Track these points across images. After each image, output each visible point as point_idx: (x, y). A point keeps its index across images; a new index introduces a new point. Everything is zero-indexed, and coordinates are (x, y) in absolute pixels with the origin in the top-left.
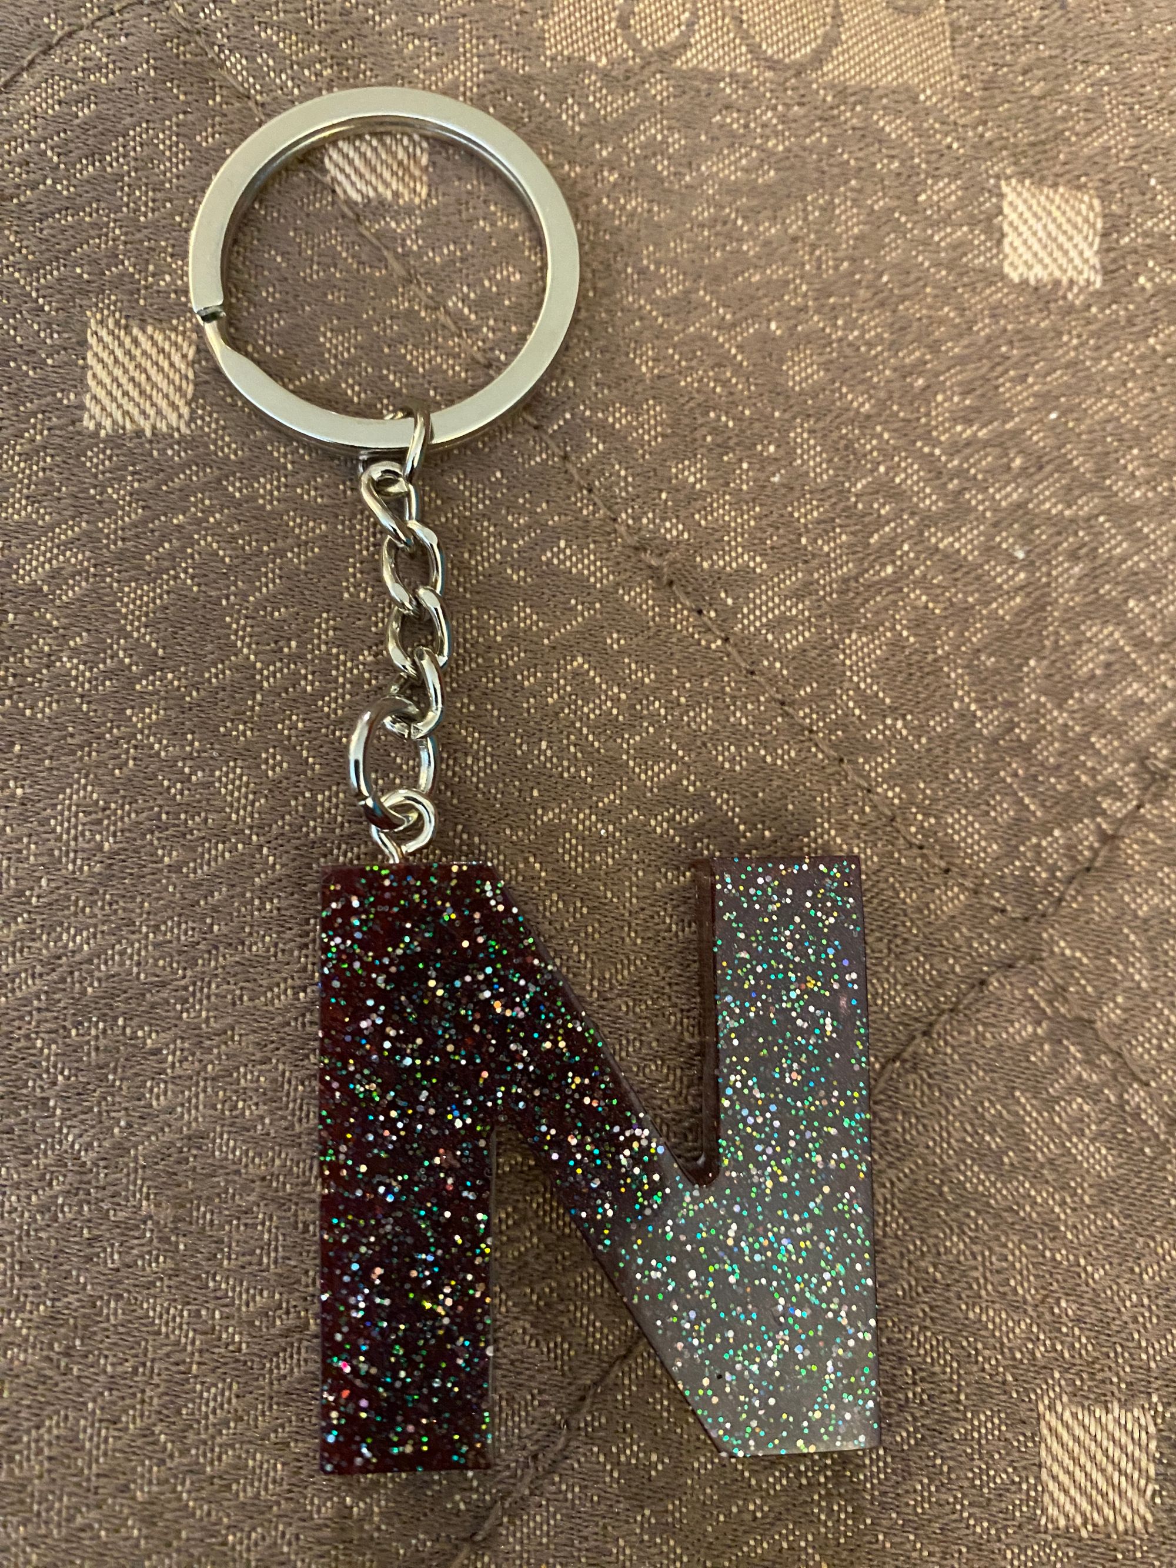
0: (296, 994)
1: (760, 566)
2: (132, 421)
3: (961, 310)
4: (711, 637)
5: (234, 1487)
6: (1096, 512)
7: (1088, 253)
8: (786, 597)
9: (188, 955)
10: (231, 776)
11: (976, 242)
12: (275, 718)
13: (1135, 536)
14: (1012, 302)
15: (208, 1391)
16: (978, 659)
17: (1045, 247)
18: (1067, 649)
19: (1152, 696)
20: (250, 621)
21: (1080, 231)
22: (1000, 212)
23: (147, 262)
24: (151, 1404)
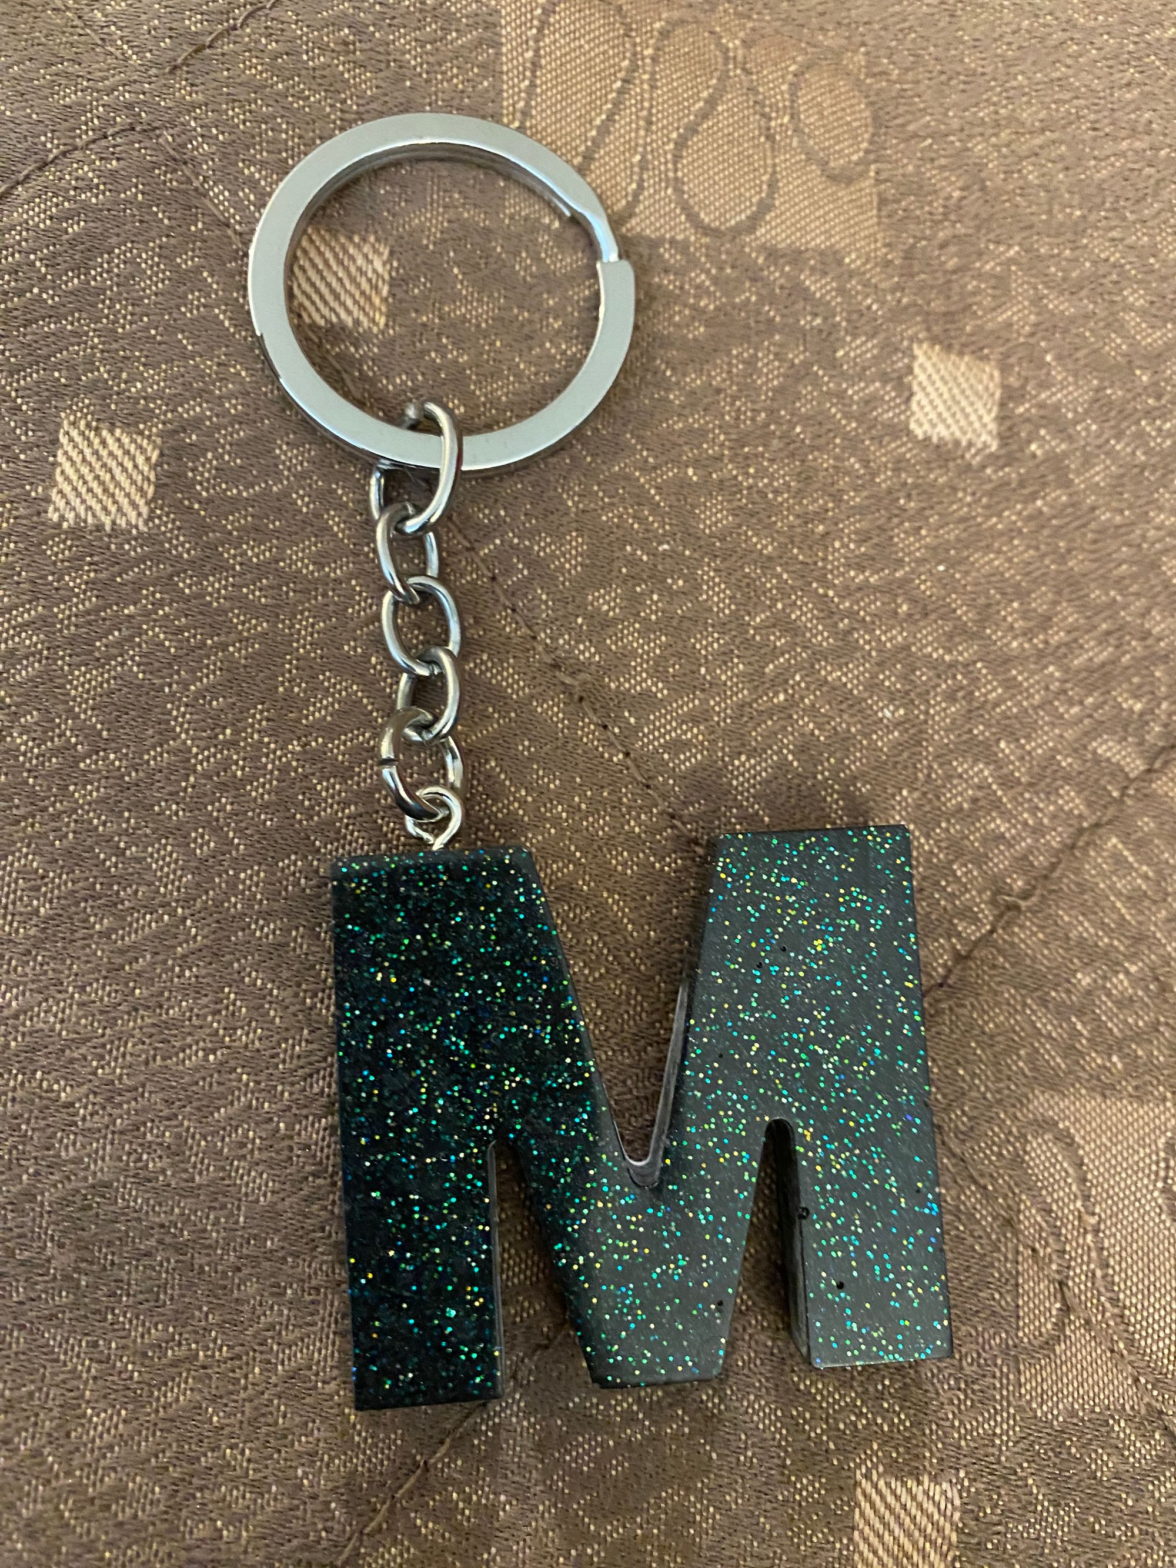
0: (206, 1056)
1: (661, 690)
2: (94, 515)
3: (866, 463)
4: (614, 752)
5: (114, 1507)
6: (975, 658)
7: (987, 419)
8: (683, 722)
9: (108, 1015)
10: (162, 853)
11: (887, 398)
12: (206, 800)
13: (1010, 684)
14: (915, 456)
15: (98, 1416)
16: (855, 785)
17: (949, 409)
18: (939, 782)
19: (1013, 831)
20: (189, 709)
21: (981, 398)
22: (910, 370)
23: (121, 370)
24: (43, 1427)
